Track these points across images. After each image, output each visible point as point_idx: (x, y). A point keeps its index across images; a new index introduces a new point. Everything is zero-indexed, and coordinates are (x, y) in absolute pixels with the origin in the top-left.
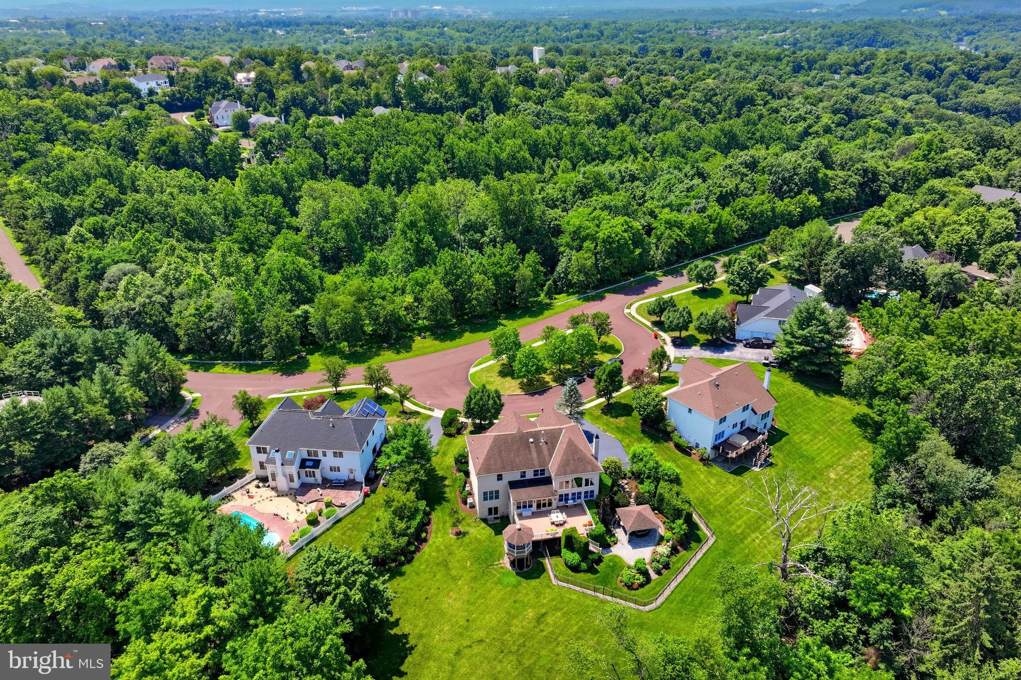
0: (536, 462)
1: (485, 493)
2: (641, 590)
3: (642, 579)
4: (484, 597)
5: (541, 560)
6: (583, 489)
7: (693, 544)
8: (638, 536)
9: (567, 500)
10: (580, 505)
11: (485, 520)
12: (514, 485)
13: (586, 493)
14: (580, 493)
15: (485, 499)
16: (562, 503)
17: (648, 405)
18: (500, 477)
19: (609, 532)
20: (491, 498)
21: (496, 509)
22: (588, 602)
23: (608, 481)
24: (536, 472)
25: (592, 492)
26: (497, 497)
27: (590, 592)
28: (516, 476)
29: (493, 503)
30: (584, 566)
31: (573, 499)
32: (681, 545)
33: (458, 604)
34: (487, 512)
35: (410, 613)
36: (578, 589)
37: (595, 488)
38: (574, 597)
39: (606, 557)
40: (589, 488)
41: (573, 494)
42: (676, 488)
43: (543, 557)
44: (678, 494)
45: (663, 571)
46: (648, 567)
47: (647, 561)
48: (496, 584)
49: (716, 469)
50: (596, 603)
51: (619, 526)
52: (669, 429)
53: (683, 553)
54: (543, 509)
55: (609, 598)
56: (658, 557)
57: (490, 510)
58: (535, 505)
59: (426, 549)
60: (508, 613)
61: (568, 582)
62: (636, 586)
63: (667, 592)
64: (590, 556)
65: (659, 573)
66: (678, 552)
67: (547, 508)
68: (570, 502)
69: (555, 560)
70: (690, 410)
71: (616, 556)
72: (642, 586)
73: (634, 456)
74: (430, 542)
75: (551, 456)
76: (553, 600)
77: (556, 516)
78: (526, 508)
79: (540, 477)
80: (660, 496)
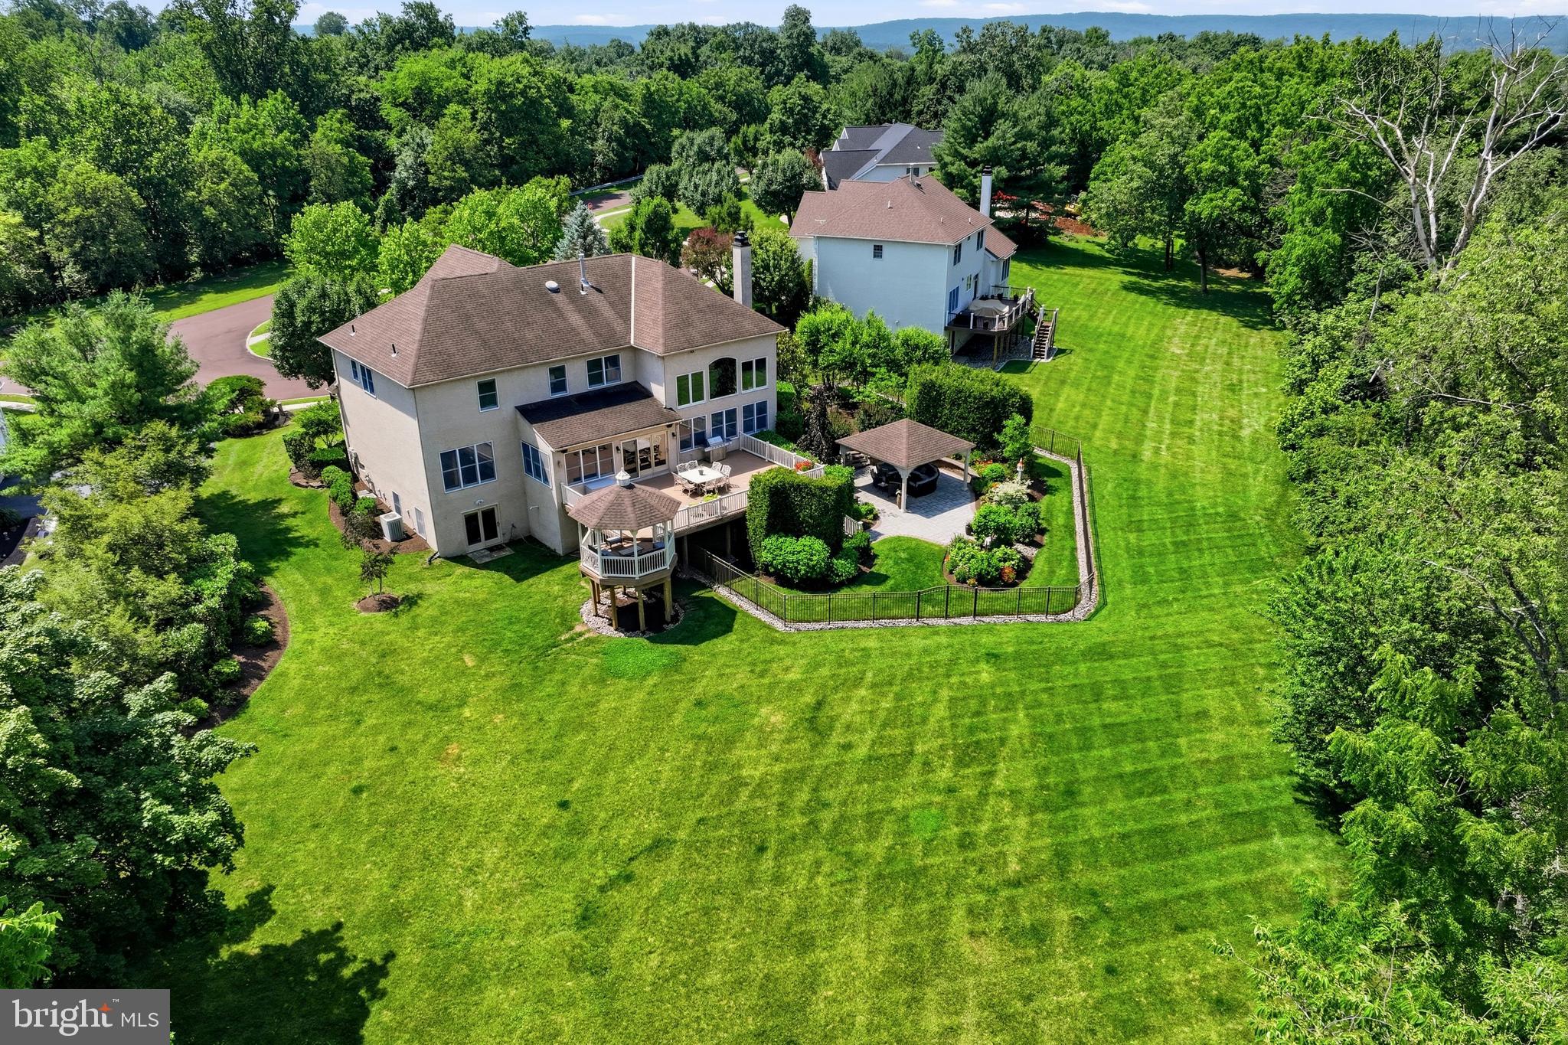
0: (587, 334)
1: (447, 458)
2: (1025, 584)
4: (581, 726)
5: (704, 594)
6: (742, 398)
9: (705, 436)
11: (461, 559)
12: (535, 413)
13: (748, 410)
14: (732, 414)
15: (450, 482)
16: (689, 454)
18: (488, 394)
20: (470, 478)
21: (489, 515)
22: (919, 642)
24: (594, 365)
25: (762, 408)
26: (488, 472)
27: (904, 622)
28: (537, 387)
29: (476, 496)
30: (844, 566)
33: (496, 771)
34: (461, 534)
35: (305, 855)
37: (769, 395)
38: (868, 643)
39: (877, 546)
40: (755, 395)
41: (717, 418)
45: (1038, 538)
48: (602, 681)
50: (943, 640)
54: (647, 473)
55: (966, 620)
57: (471, 520)
58: (619, 462)
59: (285, 665)
62: (1010, 575)
65: (1032, 543)
67: (652, 470)
68: (715, 442)
69: (747, 580)
70: (878, 251)
71: (899, 538)
72: (1021, 572)
76: (814, 667)
77: (701, 473)
78: (595, 475)
79: (605, 385)
80: (928, 394)
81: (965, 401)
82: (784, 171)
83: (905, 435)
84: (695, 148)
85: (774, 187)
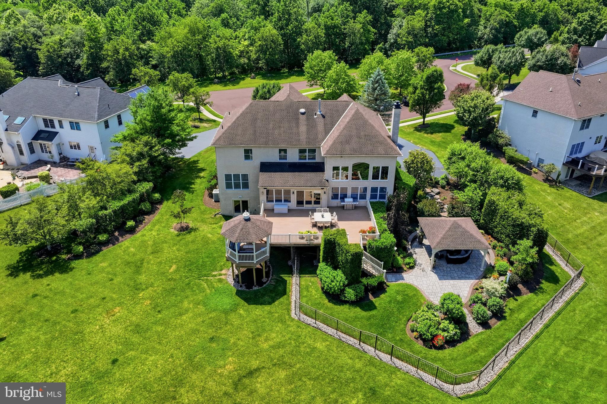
0: (304, 138)
1: (228, 177)
2: (448, 351)
3: (453, 330)
5: (285, 277)
6: (370, 183)
7: (545, 285)
8: (450, 261)
9: (344, 197)
10: (365, 208)
12: (266, 167)
13: (374, 190)
14: (364, 190)
15: (229, 186)
16: (336, 202)
17: (475, 107)
18: (248, 154)
19: (403, 249)
20: (237, 186)
21: (245, 203)
22: (345, 359)
23: (410, 180)
24: (302, 153)
25: (383, 189)
26: (245, 186)
27: (352, 341)
29: (239, 194)
30: (350, 294)
31: (355, 198)
32: (525, 283)
34: (232, 207)
36: (331, 331)
37: (389, 184)
38: (320, 345)
39: (393, 286)
40: (379, 183)
41: (355, 190)
42: (517, 196)
43: (290, 272)
44: (521, 204)
45: (492, 322)
46: (465, 311)
47: (464, 301)
48: (197, 305)
49: (568, 192)
50: (359, 365)
51: (421, 244)
52: (501, 141)
53: (527, 296)
54: (306, 206)
55: (386, 358)
56: (484, 296)
57: (237, 204)
58: (294, 198)
60: (190, 358)
61: (315, 316)
62: (439, 342)
63: (502, 364)
64: (364, 281)
65: (484, 324)
66: (518, 293)
67: (312, 206)
68: (349, 201)
69: (307, 279)
70: (535, 113)
71: (409, 286)
72: (451, 342)
73: (453, 154)
74: (138, 235)
75: (327, 132)
76: (279, 346)
77: (323, 216)
78: (281, 201)
79: (307, 161)
80: (490, 206)
81: (507, 219)
82: (547, 56)
83: (447, 229)
84: (526, 37)
85: (539, 63)
